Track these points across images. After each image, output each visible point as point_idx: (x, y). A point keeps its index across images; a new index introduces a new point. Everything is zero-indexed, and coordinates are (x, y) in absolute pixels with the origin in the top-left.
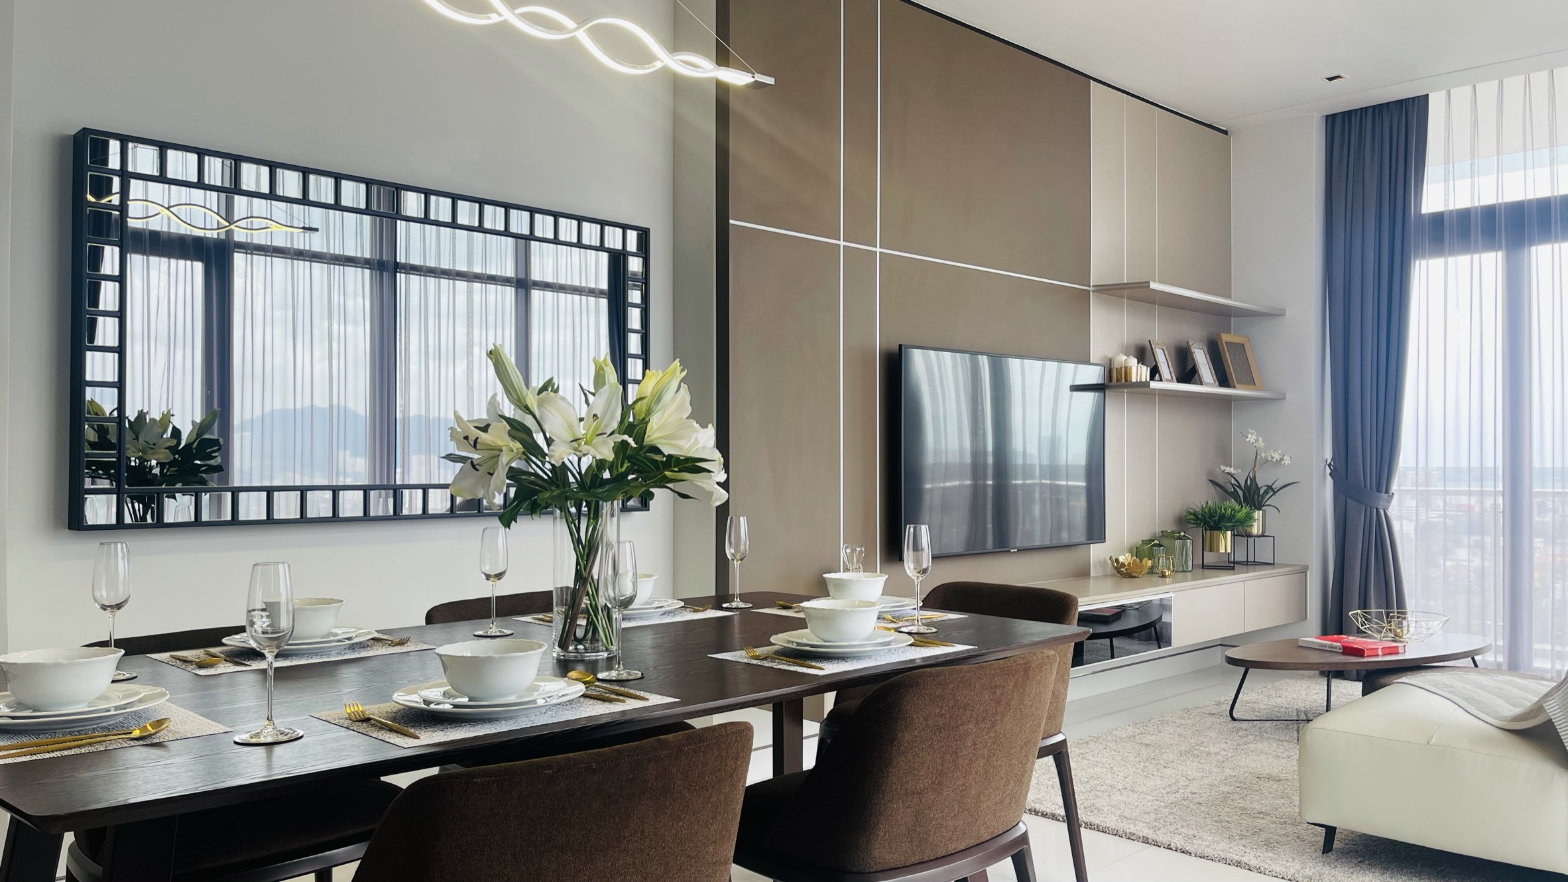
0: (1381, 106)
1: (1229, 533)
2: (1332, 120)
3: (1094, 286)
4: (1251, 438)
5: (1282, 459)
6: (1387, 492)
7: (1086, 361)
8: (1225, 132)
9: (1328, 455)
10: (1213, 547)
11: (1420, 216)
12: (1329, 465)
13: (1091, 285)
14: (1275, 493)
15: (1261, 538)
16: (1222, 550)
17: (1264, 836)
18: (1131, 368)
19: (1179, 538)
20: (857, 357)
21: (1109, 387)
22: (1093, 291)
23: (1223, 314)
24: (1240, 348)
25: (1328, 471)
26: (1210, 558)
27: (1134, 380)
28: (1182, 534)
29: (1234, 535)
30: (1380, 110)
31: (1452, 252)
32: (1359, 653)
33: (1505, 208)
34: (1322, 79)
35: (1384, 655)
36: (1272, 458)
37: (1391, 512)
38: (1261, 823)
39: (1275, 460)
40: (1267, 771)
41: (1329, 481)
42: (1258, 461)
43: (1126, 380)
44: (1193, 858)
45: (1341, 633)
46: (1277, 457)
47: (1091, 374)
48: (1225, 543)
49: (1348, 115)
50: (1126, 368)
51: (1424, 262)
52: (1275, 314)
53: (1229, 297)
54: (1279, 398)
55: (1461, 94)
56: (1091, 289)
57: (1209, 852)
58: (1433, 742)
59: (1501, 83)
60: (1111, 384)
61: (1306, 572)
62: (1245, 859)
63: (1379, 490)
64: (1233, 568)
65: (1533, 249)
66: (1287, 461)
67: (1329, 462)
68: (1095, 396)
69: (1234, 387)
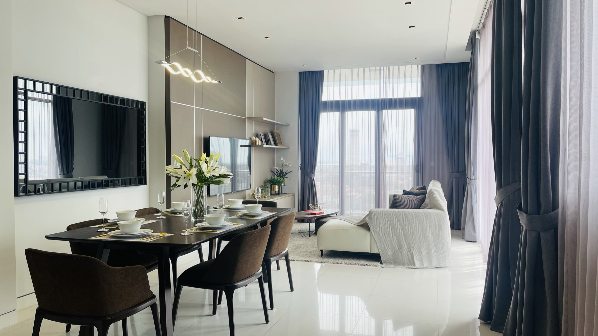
0: (313, 71)
1: (278, 185)
2: (301, 73)
3: (247, 117)
4: (282, 159)
5: (289, 165)
6: (314, 173)
7: (245, 139)
8: (273, 73)
9: (300, 164)
10: (274, 189)
11: (321, 101)
12: (300, 166)
13: (246, 117)
14: (287, 174)
15: (284, 186)
16: (276, 190)
17: (308, 255)
18: (257, 141)
19: (267, 187)
20: (198, 139)
21: (252, 146)
22: (247, 119)
23: (274, 124)
24: (278, 134)
25: (300, 168)
26: (273, 192)
27: (258, 144)
28: (267, 186)
29: (279, 186)
30: (313, 72)
31: (329, 111)
32: (315, 214)
33: (341, 102)
34: (302, 65)
35: (320, 214)
36: (287, 164)
37: (315, 178)
38: (306, 253)
39: (287, 165)
40: (300, 244)
41: (300, 171)
42: (283, 165)
43: (256, 144)
44: (296, 261)
45: (309, 210)
46: (288, 164)
47: (247, 142)
48: (277, 188)
49: (305, 73)
50: (256, 141)
51: (322, 113)
52: (288, 125)
53: (274, 120)
54: (289, 148)
55: (331, 71)
56: (246, 118)
57: (299, 259)
58: (345, 229)
59: (340, 71)
60: (253, 145)
61: (295, 195)
62: (307, 260)
63: (312, 173)
64: (279, 195)
65: (347, 112)
66: (290, 165)
67: (300, 165)
68: (249, 148)
69: (278, 146)
